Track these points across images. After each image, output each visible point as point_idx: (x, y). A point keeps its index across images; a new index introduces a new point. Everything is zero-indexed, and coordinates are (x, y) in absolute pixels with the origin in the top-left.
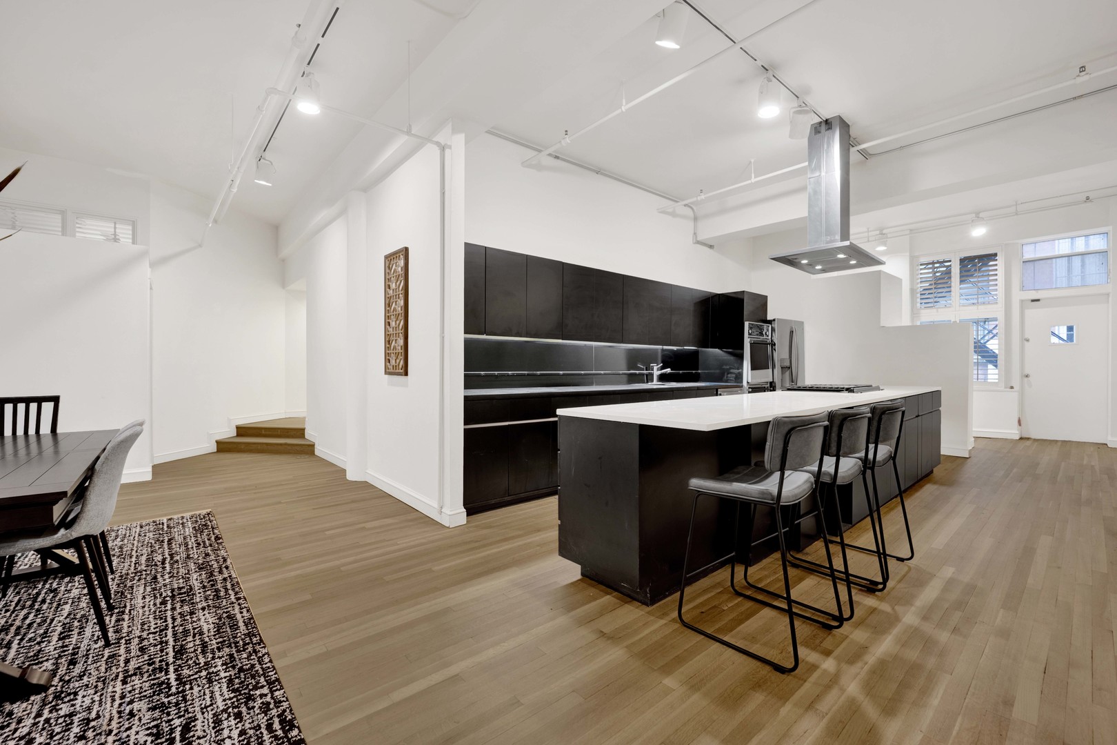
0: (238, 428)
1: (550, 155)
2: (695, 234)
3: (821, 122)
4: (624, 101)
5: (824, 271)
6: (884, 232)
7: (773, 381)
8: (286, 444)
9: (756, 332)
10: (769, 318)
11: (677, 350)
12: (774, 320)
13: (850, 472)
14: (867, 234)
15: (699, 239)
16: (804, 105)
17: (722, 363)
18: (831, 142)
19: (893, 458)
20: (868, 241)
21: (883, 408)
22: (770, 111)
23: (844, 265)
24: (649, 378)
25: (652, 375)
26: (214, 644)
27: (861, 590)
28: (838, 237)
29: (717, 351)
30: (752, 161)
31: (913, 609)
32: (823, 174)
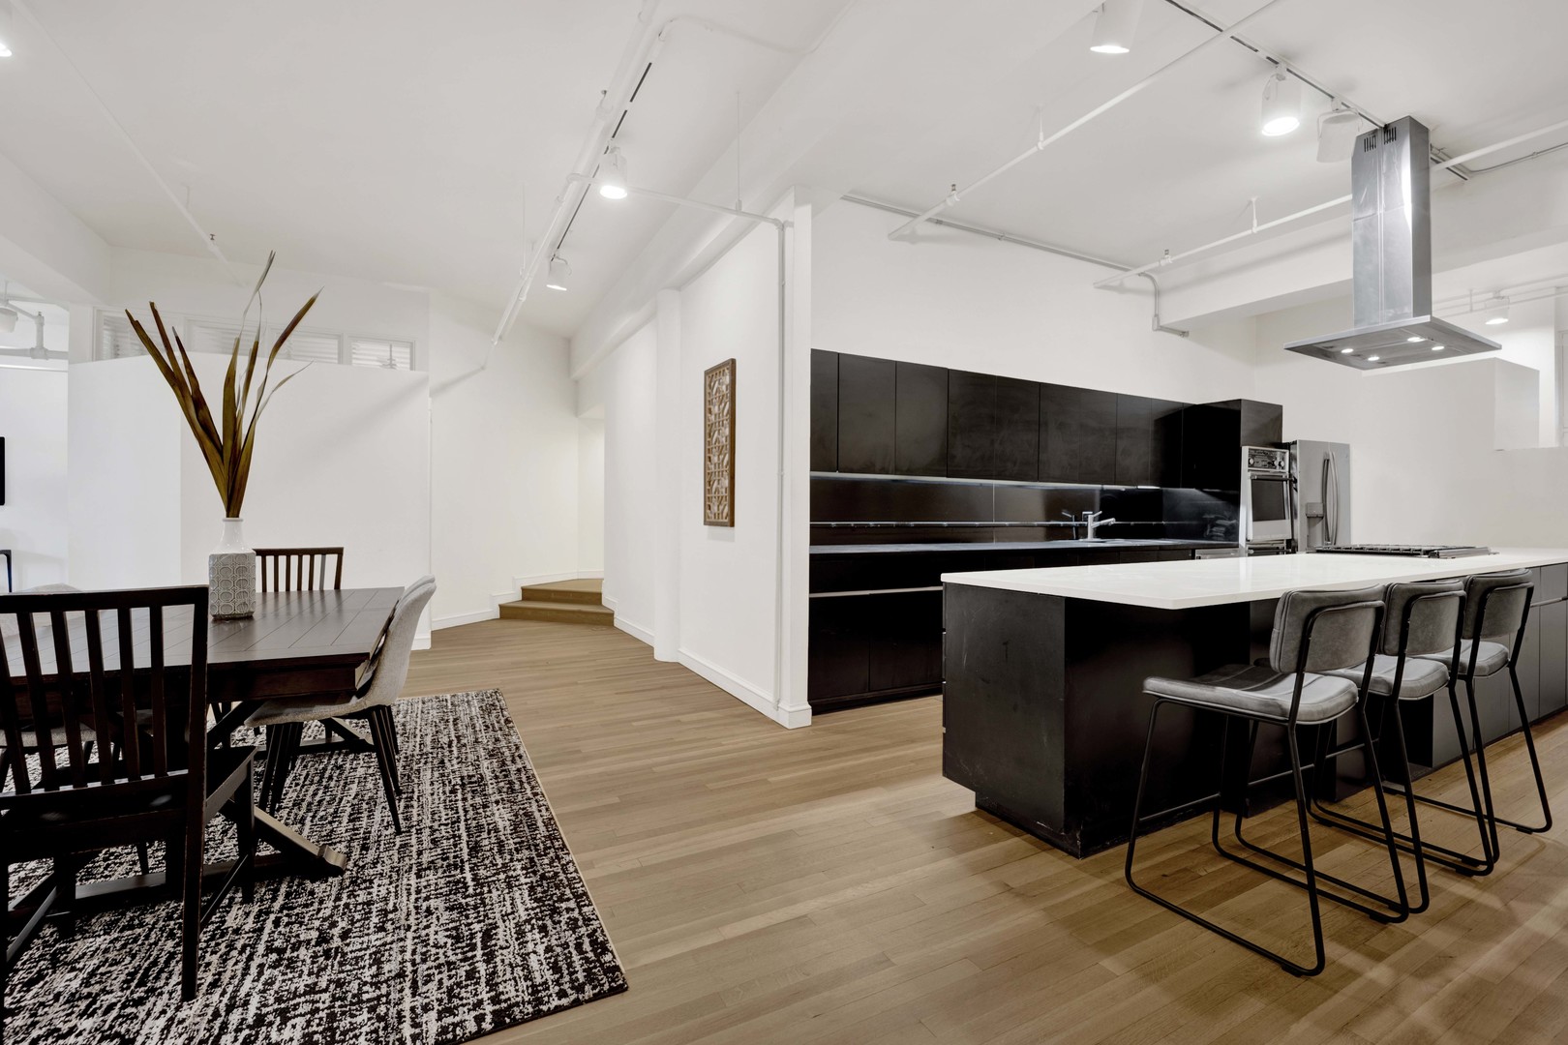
0: (524, 590)
1: (930, 220)
2: (1156, 315)
3: (1375, 131)
4: (1041, 134)
5: (1383, 363)
6: (1503, 293)
7: (1293, 539)
8: (580, 612)
9: (1261, 461)
10: (1285, 440)
11: (1127, 491)
12: (1295, 443)
13: (1425, 682)
14: (1468, 299)
15: (1161, 324)
16: (1343, 107)
17: (1200, 512)
18: (1395, 160)
19: (1510, 663)
20: (1471, 310)
21: (1488, 582)
22: (1281, 125)
23: (1421, 354)
24: (1082, 532)
25: (1085, 527)
26: (511, 844)
27: (1443, 869)
28: (1409, 309)
29: (1194, 491)
30: (1254, 200)
31: (1546, 909)
32: (1380, 211)
